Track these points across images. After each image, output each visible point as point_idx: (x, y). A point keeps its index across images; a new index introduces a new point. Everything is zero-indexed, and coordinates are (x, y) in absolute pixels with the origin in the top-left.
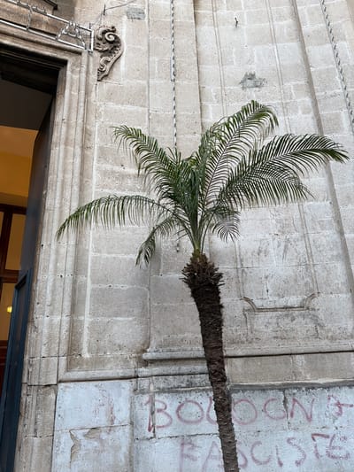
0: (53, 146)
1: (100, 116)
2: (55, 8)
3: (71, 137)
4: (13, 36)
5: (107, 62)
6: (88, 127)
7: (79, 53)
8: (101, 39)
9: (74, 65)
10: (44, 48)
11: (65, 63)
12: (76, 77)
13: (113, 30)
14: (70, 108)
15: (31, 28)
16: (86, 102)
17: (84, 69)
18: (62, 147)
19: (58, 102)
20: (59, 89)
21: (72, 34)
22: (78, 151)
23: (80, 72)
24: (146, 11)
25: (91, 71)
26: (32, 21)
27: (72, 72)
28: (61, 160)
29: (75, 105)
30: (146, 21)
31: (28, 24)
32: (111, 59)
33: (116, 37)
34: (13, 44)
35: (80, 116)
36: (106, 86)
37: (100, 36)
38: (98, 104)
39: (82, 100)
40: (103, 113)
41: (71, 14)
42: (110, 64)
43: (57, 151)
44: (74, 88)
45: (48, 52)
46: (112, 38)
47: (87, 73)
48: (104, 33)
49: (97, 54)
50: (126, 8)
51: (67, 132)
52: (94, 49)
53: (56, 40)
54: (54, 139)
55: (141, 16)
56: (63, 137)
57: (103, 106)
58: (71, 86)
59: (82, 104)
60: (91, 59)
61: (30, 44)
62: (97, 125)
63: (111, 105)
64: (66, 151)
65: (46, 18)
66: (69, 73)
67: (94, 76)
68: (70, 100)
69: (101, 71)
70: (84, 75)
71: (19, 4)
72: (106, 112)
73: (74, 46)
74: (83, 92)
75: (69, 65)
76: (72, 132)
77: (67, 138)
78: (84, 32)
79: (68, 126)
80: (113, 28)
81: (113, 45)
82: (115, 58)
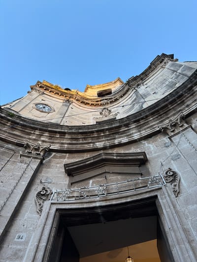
0: (172, 248)
1: (188, 217)
2: (142, 174)
3: (179, 238)
4: (130, 196)
5: (175, 185)
6: (185, 227)
7: (161, 188)
8: (167, 177)
9: (161, 195)
10: (144, 195)
11: (156, 197)
12: (165, 201)
13: (170, 169)
14: (170, 220)
15: (136, 189)
16: (177, 212)
17: (167, 195)
18: (177, 247)
19: (162, 219)
20: (160, 212)
21: (154, 182)
22: (188, 245)
23: (165, 197)
24: (180, 153)
25: (170, 194)
26: (135, 185)
27: (162, 199)
28: (181, 258)
29: (171, 217)
30: (182, 157)
31: (134, 187)
32: (176, 183)
33: (173, 172)
34: (132, 200)
35: (178, 222)
36: (181, 197)
37: (166, 176)
38: (183, 209)
39: (174, 212)
40: (188, 214)
41: (149, 174)
42: (177, 186)
43: (176, 251)
44: (167, 207)
45: (147, 196)
46: (172, 173)
47: (169, 196)
48: (166, 173)
49: (169, 185)
50: (170, 158)
51: (175, 235)
52: (166, 183)
53: (148, 188)
54: (170, 243)
55: (179, 157)
56: (175, 240)
57: (186, 210)
58: (165, 207)
59: (175, 214)
60: (167, 188)
61: (138, 196)
62: (189, 223)
63: (191, 207)
64: (181, 249)
65: (140, 181)
66: (160, 201)
67: (173, 196)
68: (168, 215)
69: (175, 192)
70: (168, 198)
71: (128, 181)
72: (189, 212)
73: (156, 186)
74: (172, 207)
75: (159, 197)
76: (178, 234)
77: (177, 240)
78: (158, 178)
79: (174, 231)
80: (169, 169)
81: (174, 176)
82: (178, 182)
